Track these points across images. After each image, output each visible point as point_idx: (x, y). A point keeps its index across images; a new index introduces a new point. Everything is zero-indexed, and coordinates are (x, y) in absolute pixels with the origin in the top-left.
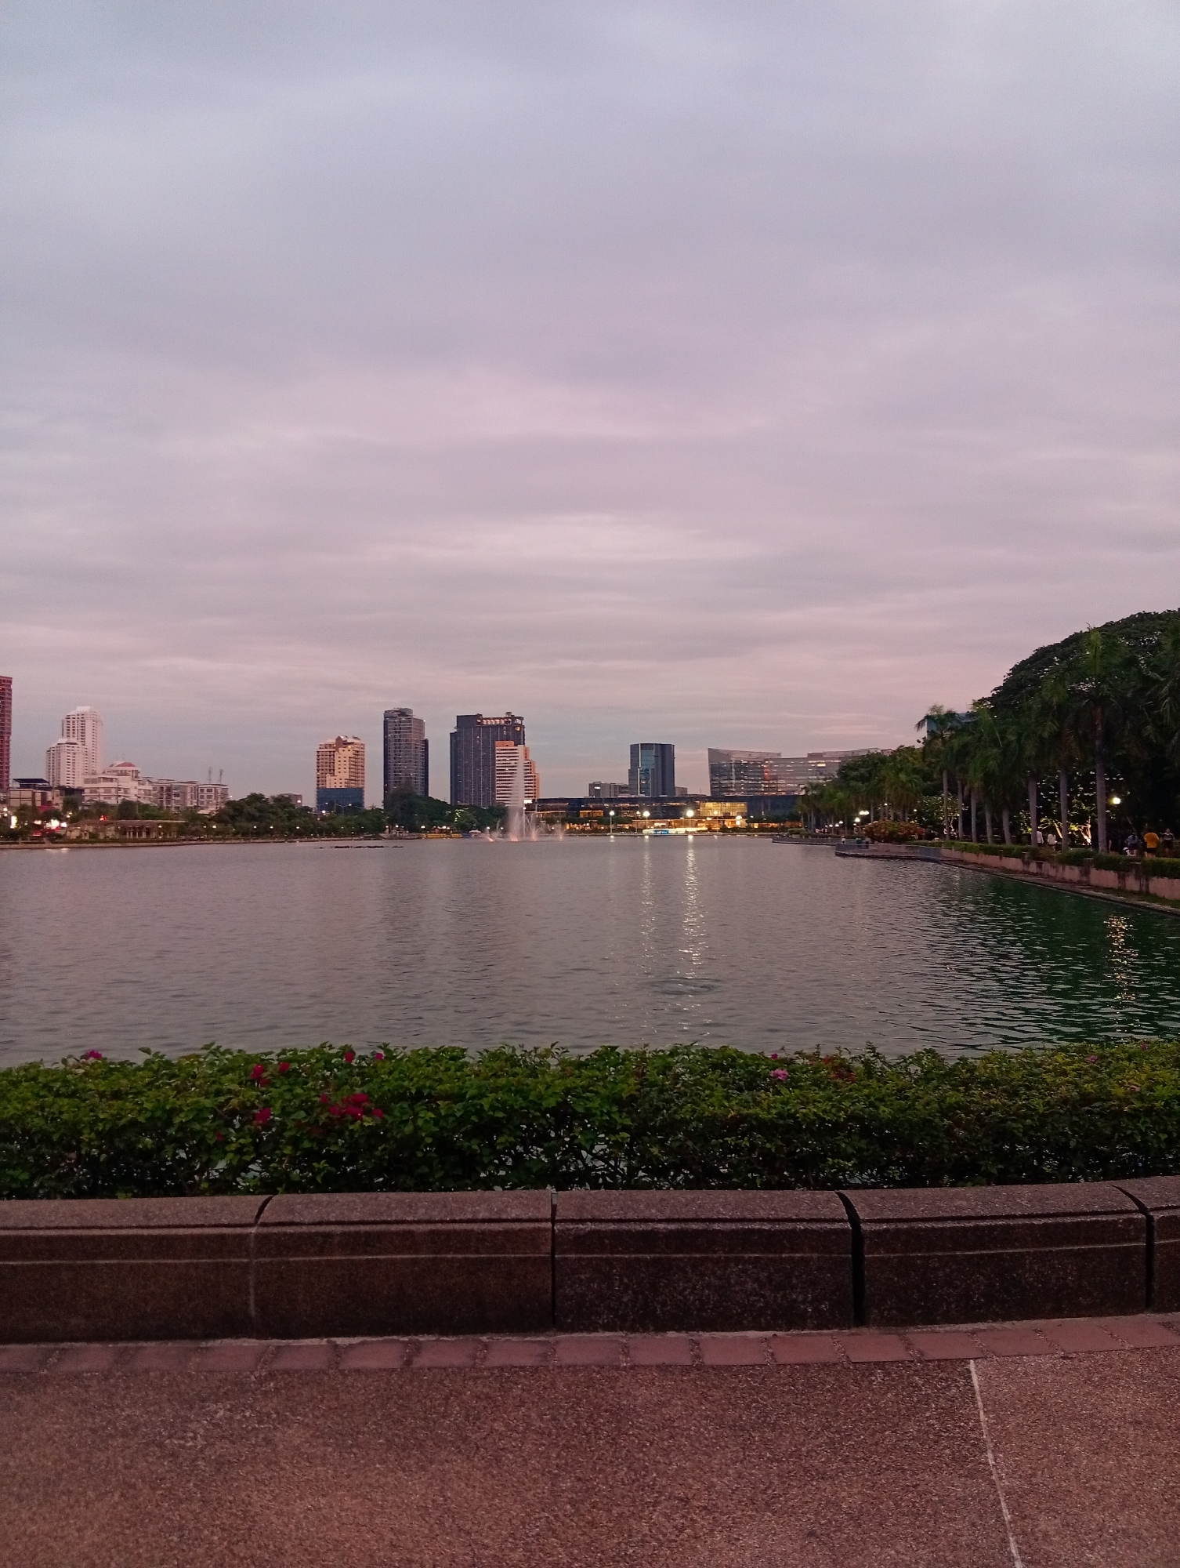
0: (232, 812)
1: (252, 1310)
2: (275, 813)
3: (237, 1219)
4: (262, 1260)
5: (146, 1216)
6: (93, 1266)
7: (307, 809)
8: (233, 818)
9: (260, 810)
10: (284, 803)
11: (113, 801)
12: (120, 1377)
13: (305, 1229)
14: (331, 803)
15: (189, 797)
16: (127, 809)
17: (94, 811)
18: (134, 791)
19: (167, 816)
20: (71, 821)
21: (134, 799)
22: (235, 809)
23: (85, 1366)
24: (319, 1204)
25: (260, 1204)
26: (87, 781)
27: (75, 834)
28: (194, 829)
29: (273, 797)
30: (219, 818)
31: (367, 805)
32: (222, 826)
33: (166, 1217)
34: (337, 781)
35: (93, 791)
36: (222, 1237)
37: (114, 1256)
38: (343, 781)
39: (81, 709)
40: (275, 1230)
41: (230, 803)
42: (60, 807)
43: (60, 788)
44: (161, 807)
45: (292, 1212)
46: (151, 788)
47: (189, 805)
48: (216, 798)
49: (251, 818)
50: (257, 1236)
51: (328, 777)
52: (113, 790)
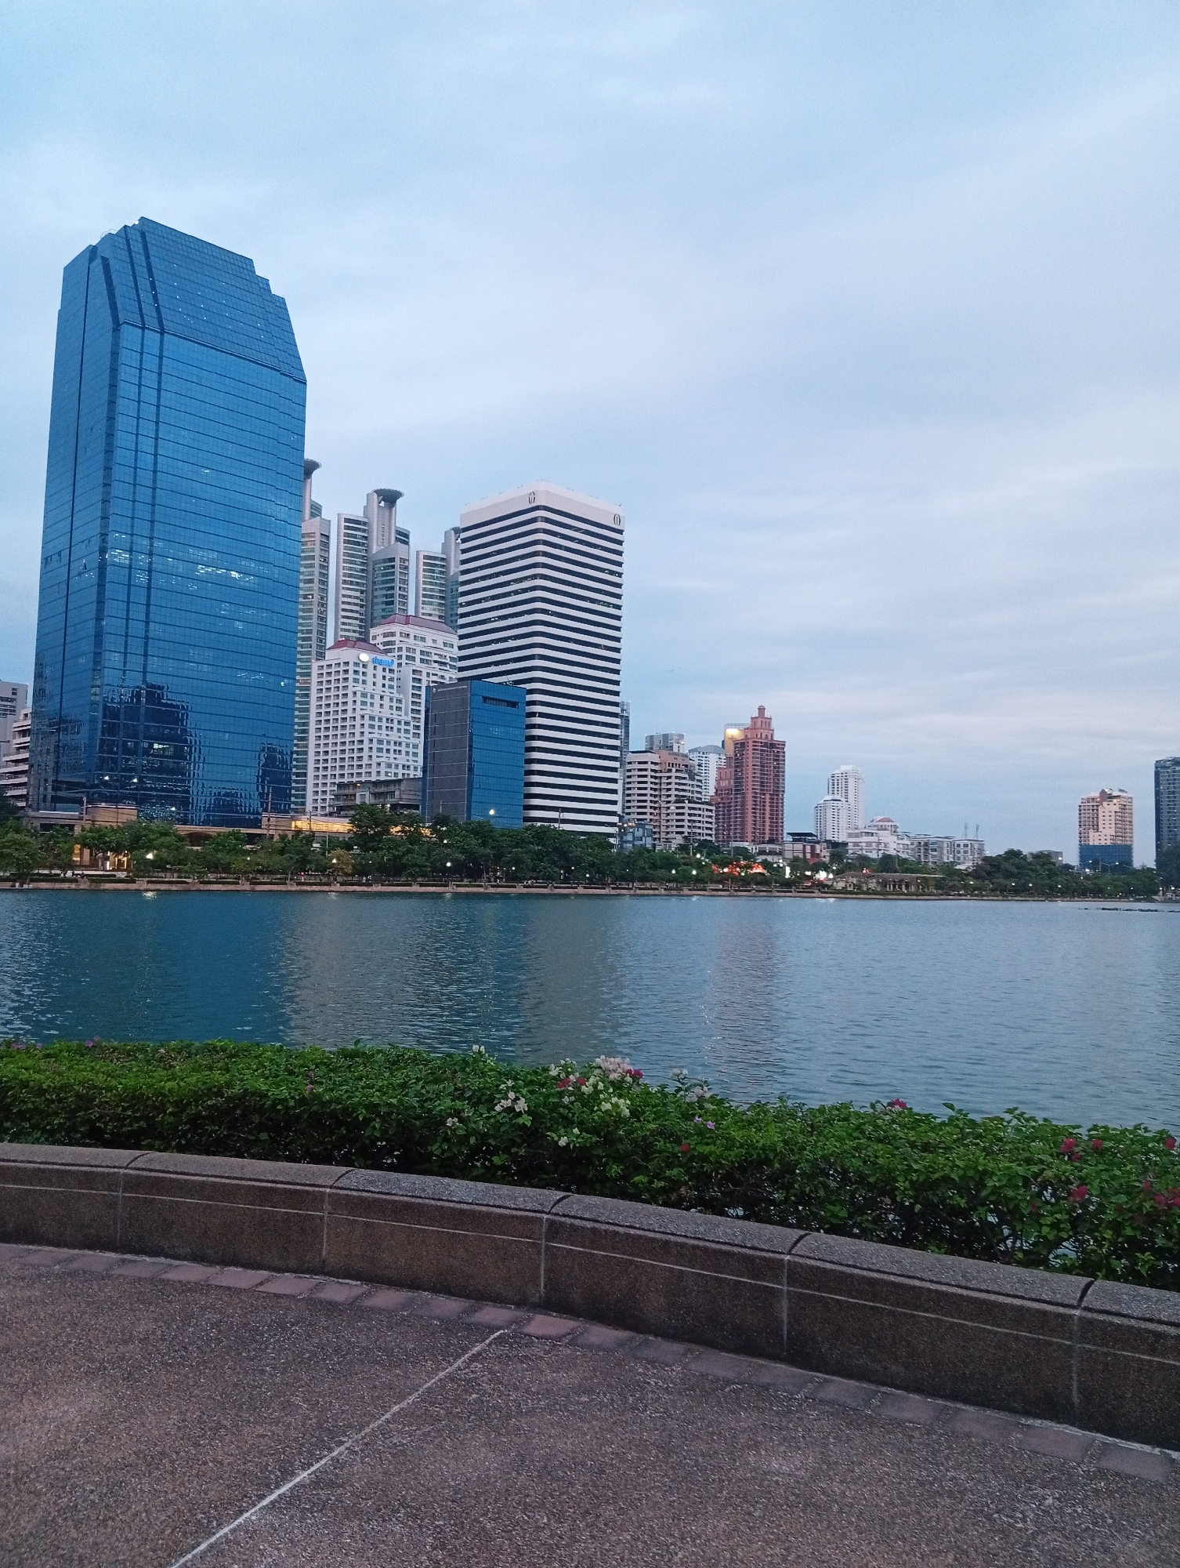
0: (988, 868)
1: (1076, 1398)
2: (1033, 871)
3: (1058, 1298)
4: (1087, 1346)
5: (964, 1276)
6: (914, 1316)
7: (1068, 867)
8: (989, 873)
9: (1018, 868)
10: (1044, 859)
11: (873, 855)
12: (941, 1435)
13: (1133, 1322)
14: (1096, 862)
15: (945, 852)
16: (888, 863)
17: (857, 864)
18: (893, 846)
19: (925, 869)
20: (837, 873)
21: (893, 853)
22: (992, 866)
23: (907, 1415)
24: (1148, 1299)
25: (1082, 1285)
26: (850, 835)
27: (840, 885)
28: (950, 884)
29: (1031, 854)
30: (976, 873)
31: (1137, 864)
32: (978, 883)
33: (985, 1281)
34: (1102, 837)
35: (856, 844)
36: (1044, 1313)
37: (934, 1311)
38: (1108, 837)
39: (844, 768)
40: (1101, 1317)
41: (986, 859)
42: (827, 860)
43: (826, 841)
44: (919, 862)
45: (1119, 1302)
46: (909, 843)
47: (946, 861)
48: (973, 853)
49: (1009, 875)
50: (1080, 1318)
51: (1092, 833)
52: (874, 844)
